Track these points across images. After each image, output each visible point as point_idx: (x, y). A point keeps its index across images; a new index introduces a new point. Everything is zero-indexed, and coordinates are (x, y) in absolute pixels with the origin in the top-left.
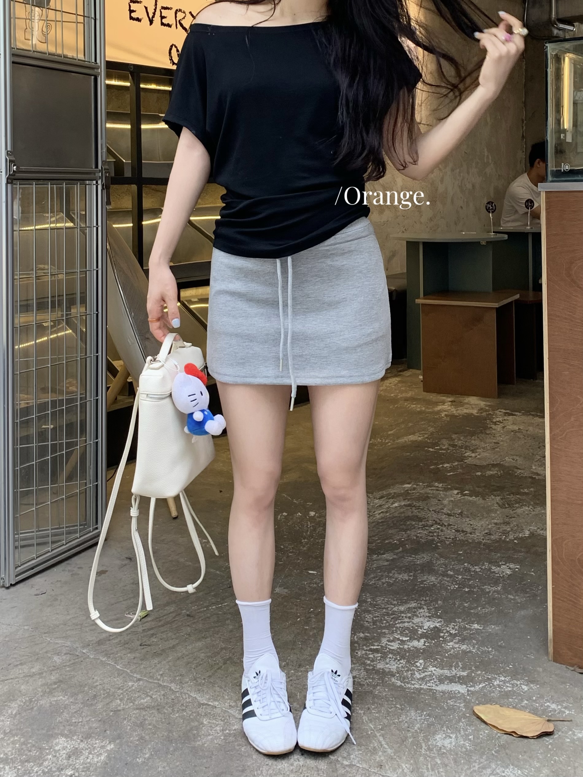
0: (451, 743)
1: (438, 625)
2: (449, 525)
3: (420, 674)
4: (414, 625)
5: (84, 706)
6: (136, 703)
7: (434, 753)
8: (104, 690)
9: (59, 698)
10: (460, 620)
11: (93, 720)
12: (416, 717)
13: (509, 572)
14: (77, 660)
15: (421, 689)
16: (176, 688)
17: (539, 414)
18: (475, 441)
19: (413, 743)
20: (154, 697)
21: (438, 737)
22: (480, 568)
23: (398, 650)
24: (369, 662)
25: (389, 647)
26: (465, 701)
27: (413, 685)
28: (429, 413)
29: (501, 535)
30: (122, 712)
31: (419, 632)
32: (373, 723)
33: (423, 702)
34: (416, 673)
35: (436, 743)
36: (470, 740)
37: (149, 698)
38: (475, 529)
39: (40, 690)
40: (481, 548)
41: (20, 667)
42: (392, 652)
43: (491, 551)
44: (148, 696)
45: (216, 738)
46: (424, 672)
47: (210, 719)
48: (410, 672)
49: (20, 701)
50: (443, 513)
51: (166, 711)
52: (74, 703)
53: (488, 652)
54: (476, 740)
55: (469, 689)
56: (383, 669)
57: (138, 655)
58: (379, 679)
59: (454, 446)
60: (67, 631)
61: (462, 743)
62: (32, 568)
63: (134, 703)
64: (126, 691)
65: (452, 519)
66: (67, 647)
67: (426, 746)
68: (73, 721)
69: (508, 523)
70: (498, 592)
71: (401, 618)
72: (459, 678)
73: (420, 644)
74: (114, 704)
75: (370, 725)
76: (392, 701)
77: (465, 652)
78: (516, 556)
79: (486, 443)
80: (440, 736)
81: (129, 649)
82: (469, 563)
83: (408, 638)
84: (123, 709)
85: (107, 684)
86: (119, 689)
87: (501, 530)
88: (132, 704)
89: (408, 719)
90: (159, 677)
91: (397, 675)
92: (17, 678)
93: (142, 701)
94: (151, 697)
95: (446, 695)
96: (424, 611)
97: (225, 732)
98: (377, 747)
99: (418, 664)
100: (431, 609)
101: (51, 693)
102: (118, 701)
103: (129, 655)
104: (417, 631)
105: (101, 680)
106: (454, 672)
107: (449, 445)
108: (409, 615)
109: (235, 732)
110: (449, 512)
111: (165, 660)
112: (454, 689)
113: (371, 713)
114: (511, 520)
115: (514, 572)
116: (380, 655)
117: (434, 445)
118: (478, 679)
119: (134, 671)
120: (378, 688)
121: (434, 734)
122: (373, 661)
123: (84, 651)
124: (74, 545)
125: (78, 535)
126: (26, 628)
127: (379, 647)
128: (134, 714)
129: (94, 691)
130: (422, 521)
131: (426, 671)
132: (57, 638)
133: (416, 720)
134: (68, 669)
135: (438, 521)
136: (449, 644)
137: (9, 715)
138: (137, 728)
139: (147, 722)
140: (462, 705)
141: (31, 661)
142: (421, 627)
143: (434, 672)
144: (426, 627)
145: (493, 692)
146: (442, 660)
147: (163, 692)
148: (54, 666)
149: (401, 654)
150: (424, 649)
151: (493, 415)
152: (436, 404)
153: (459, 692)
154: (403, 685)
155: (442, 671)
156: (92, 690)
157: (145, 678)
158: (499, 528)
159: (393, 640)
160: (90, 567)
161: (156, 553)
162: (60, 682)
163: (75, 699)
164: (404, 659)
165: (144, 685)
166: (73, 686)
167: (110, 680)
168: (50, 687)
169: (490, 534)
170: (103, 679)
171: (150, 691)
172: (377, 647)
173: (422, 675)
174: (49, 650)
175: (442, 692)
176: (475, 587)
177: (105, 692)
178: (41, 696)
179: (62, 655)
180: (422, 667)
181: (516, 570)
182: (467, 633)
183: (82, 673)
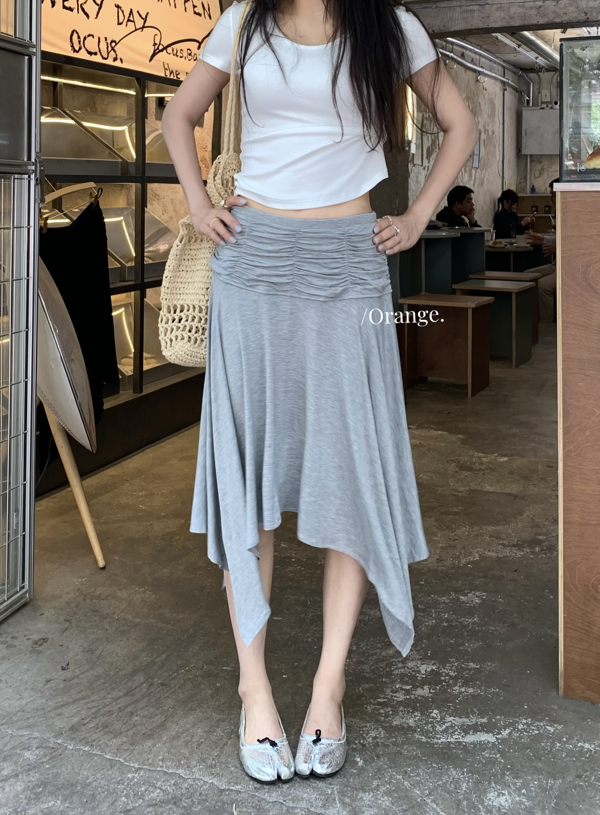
0: (507, 801)
1: (434, 668)
3: (440, 725)
4: (411, 671)
6: (146, 798)
8: (102, 788)
9: (51, 804)
10: (454, 660)
12: (459, 775)
13: (478, 600)
14: (54, 754)
15: (449, 743)
16: (186, 774)
19: (469, 807)
20: (164, 788)
21: (491, 796)
22: (448, 598)
23: (407, 701)
24: (382, 718)
25: (395, 698)
26: (499, 751)
27: (440, 738)
29: (452, 561)
31: (419, 678)
33: (457, 757)
34: (436, 725)
35: (492, 803)
36: (524, 795)
37: (159, 791)
42: (400, 703)
43: (451, 578)
44: (156, 788)
46: (444, 723)
48: (430, 725)
51: (185, 804)
52: (71, 808)
54: (530, 794)
55: (497, 737)
56: (401, 725)
57: (125, 739)
58: (402, 737)
60: (28, 719)
61: (518, 799)
63: (143, 799)
64: (128, 784)
66: (35, 738)
67: (484, 808)
69: (455, 547)
70: (478, 625)
71: (394, 663)
72: (481, 725)
73: (425, 691)
74: (120, 803)
75: (416, 791)
76: (426, 760)
77: (473, 695)
78: (477, 583)
80: (492, 794)
81: (111, 732)
82: (435, 594)
83: (411, 686)
84: (134, 808)
85: (102, 779)
86: (119, 783)
87: (450, 554)
88: (141, 801)
89: (451, 778)
90: (161, 763)
91: (419, 730)
93: (152, 795)
94: (162, 789)
95: (478, 747)
96: (414, 654)
99: (434, 715)
100: (420, 650)
101: (37, 797)
102: (124, 799)
103: (114, 741)
104: (416, 676)
105: (92, 775)
106: (474, 719)
111: (159, 742)
112: (483, 739)
113: (410, 777)
114: (455, 542)
115: (483, 600)
118: (501, 724)
119: (128, 758)
120: (405, 747)
121: (486, 792)
122: (386, 716)
123: (59, 741)
127: (386, 700)
128: (148, 812)
129: (90, 790)
131: (446, 722)
132: (19, 729)
133: (460, 779)
134: (47, 766)
136: (455, 689)
140: (499, 756)
142: (419, 672)
143: (453, 722)
144: (423, 672)
145: (522, 737)
146: (456, 708)
147: (173, 782)
148: (28, 765)
149: (411, 705)
150: (432, 698)
153: (488, 742)
154: (430, 741)
155: (461, 720)
156: (87, 788)
157: (145, 767)
158: (447, 553)
159: (396, 691)
160: (25, 636)
161: (96, 611)
162: (44, 784)
163: (71, 803)
164: (417, 711)
165: (147, 776)
166: (62, 787)
167: (104, 774)
168: (33, 791)
169: (442, 560)
170: (94, 773)
171: (157, 781)
172: (384, 700)
173: (444, 727)
174: (16, 744)
175: (472, 744)
176: (452, 621)
177: (104, 790)
178: (27, 804)
179: (34, 749)
180: (439, 717)
181: (484, 597)
182: (467, 674)
183: (67, 769)
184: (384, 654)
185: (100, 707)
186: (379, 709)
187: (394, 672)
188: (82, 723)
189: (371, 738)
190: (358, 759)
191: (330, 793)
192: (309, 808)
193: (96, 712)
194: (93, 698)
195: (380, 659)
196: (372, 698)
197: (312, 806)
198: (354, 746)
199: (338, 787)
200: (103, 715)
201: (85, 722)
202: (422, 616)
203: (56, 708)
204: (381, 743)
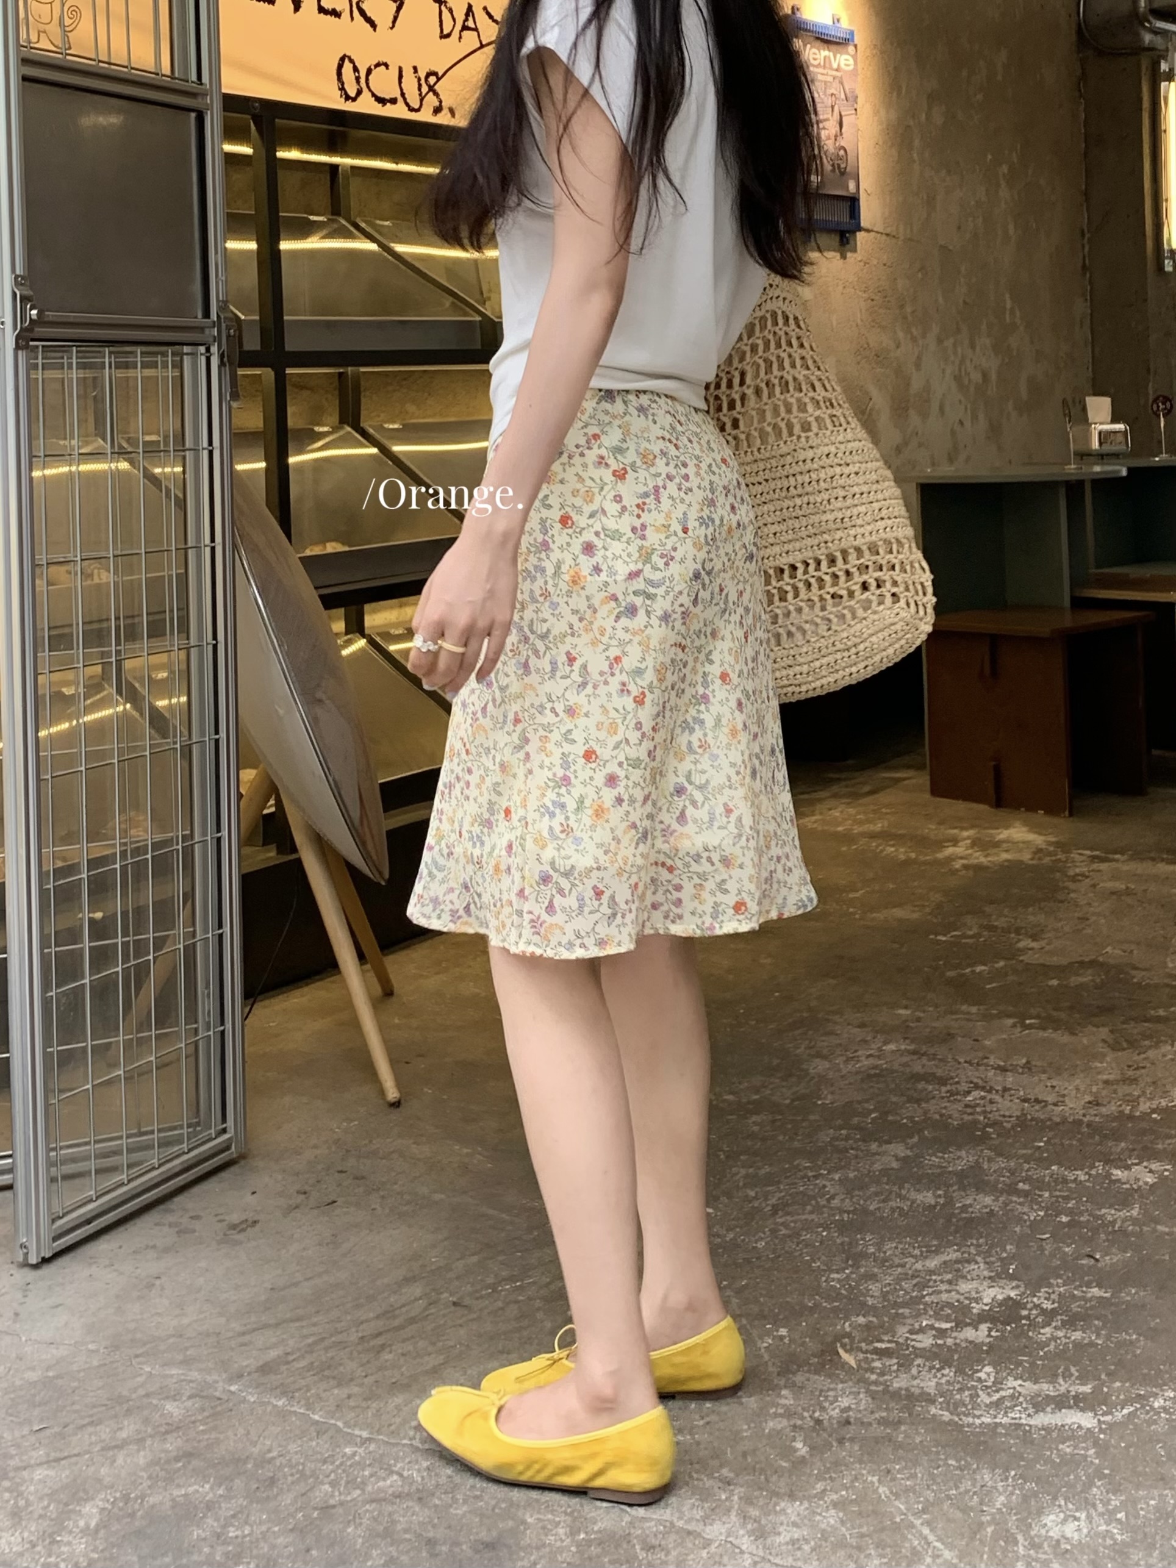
0: (1079, 1530)
1: (1013, 1294)
2: (1005, 1090)
3: (989, 1394)
4: (962, 1298)
5: (251, 1502)
6: (369, 1488)
7: (1045, 1553)
9: (191, 1490)
10: (1060, 1281)
11: (276, 1529)
12: (995, 1482)
13: (1150, 1179)
14: (219, 1409)
15: (997, 1425)
17: (1165, 856)
18: (1034, 917)
19: (996, 1537)
20: (405, 1474)
21: (1050, 1519)
22: (1087, 1173)
23: (934, 1349)
24: (874, 1377)
25: (913, 1343)
26: (1096, 1443)
27: (979, 1417)
28: (925, 863)
29: (1120, 1105)
30: (340, 1510)
31: (975, 1311)
32: (903, 1500)
33: (1004, 1451)
34: (980, 1393)
35: (1047, 1532)
36: (1119, 1521)
37: (395, 1477)
38: (1064, 1096)
39: (144, 1474)
40: (1082, 1134)
41: (91, 1429)
42: (919, 1353)
43: (1105, 1136)
44: (392, 1472)
45: (560, 1550)
46: (997, 1391)
47: (539, 1513)
48: (967, 1393)
49: (102, 1500)
50: (987, 1065)
51: (437, 1502)
52: (227, 1498)
53: (1131, 1342)
54: (1133, 1521)
55: (1102, 1419)
56: (907, 1389)
57: (356, 1390)
58: (901, 1410)
59: (992, 928)
60: (187, 1349)
61: (1104, 1528)
62: (89, 1222)
63: (363, 1490)
64: (341, 1464)
65: (1010, 1079)
66: (191, 1381)
67: (1026, 1540)
68: (231, 1535)
69: (1134, 1081)
70: (1135, 1221)
71: (931, 1283)
72: (1076, 1397)
73: (981, 1334)
74: (317, 1494)
75: (897, 1503)
76: (938, 1453)
77: (1078, 1345)
78: (1160, 1146)
79: (1060, 920)
80: (1052, 1517)
81: (334, 1378)
82: (1060, 1164)
83: (953, 1324)
84: (342, 1504)
86: (325, 1462)
87: (1120, 1094)
88: (358, 1492)
89: (978, 1485)
90: (412, 1433)
91: (941, 1400)
92: (88, 1452)
93: (381, 1484)
94: (401, 1475)
95: (1054, 1435)
96: (980, 1268)
97: (577, 1538)
98: (919, 1548)
99: (982, 1375)
100: (993, 1263)
101: (169, 1480)
102: (327, 1487)
103: (336, 1391)
104: (969, 1308)
105: (280, 1446)
106: (1063, 1386)
107: (981, 926)
108: (949, 1276)
109: (599, 1535)
110: (1002, 1064)
112: (1070, 1422)
113: (894, 1479)
114: (1138, 1072)
115: (1162, 1179)
116: (895, 1361)
117: (947, 928)
118: (1118, 1397)
119: (352, 1422)
120: (903, 1428)
121: (1040, 1512)
122: (882, 1374)
123: (233, 1388)
124: (177, 1170)
125: (185, 1147)
126: (91, 1347)
127: (893, 1345)
128: (367, 1511)
129: (269, 1471)
130: (945, 1085)
131: (1002, 1389)
132: (165, 1365)
133: (996, 1488)
134: (201, 1428)
135: (981, 1083)
136: (1042, 1331)
137: (81, 1531)
138: (379, 1540)
139: (399, 1527)
140: (1091, 1452)
141: (116, 1416)
142: (977, 1300)
143: (1018, 1388)
144: (987, 1300)
145: (1155, 1422)
146: (1033, 1364)
147: (425, 1464)
148: (167, 1424)
149: (941, 1357)
150: (990, 1345)
151: (1066, 862)
152: (940, 845)
153: (1080, 1427)
154: (957, 1419)
155: (1036, 1387)
156: (263, 1468)
157: (381, 1437)
158: (1115, 1092)
159: (922, 1330)
160: (216, 1215)
161: (363, 1178)
162: (189, 1455)
163: (229, 1489)
164: (950, 1367)
165: (381, 1452)
166: (219, 1463)
167: (301, 1446)
168: (166, 1467)
169: (1098, 1104)
170: (284, 1443)
171: (396, 1460)
172: (889, 1345)
173: (996, 1397)
174: (151, 1390)
175: (1043, 1429)
176: (1081, 1214)
177: (294, 1471)
178: (150, 1487)
179: (184, 1398)
180: (992, 1379)
181: (1166, 1173)
182: (1079, 1306)
183: (236, 1435)
184: (919, 1266)
185: (324, 1335)
186: (873, 1360)
187: (927, 1298)
188: (285, 1360)
189: (837, 1411)
190: (799, 1445)
191: (723, 1497)
192: (675, 1520)
193: (315, 1343)
194: (315, 1320)
195: (906, 1274)
196: (864, 1340)
197: (680, 1518)
198: (799, 1422)
199: (743, 1490)
200: (326, 1349)
201: (291, 1358)
202: (1020, 1204)
203: (244, 1334)
204: (856, 1419)
